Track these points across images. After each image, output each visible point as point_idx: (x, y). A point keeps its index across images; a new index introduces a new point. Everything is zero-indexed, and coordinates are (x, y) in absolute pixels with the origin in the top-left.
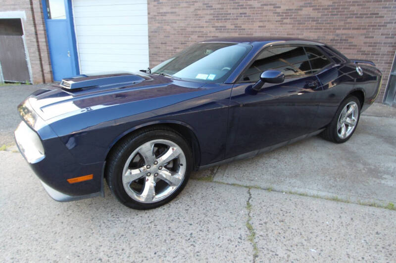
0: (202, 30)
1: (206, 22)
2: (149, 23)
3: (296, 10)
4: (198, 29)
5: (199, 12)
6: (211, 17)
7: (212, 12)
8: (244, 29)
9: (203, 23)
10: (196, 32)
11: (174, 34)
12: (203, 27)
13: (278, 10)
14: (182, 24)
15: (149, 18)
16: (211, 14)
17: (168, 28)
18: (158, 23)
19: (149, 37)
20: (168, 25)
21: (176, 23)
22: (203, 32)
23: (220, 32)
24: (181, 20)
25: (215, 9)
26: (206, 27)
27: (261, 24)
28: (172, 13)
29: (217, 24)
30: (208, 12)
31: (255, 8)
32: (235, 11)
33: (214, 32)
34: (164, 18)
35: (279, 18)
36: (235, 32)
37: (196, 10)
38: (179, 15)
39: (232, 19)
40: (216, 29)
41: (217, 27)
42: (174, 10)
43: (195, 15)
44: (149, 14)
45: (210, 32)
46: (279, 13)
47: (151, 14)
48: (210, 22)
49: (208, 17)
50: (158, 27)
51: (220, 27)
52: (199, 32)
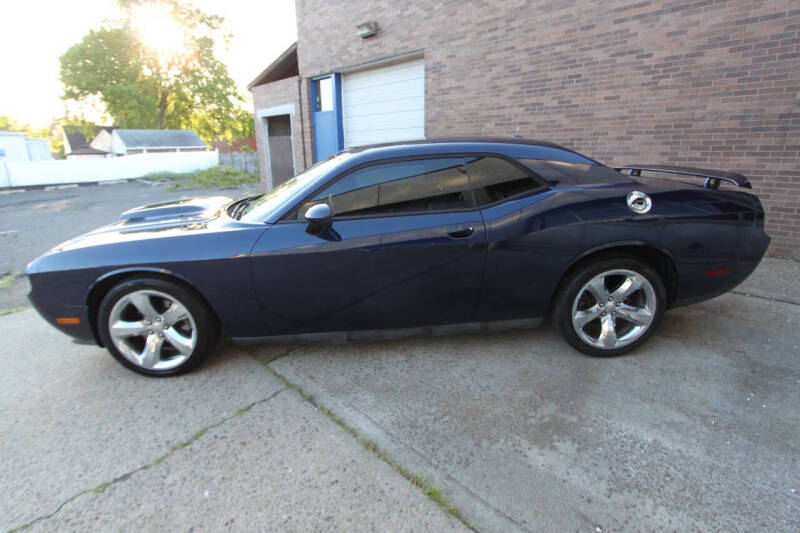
0: (503, 112)
1: (510, 98)
2: (427, 107)
3: (687, 56)
4: (495, 113)
5: (498, 82)
6: (518, 89)
7: (519, 79)
8: (577, 106)
9: (503, 100)
10: (493, 116)
11: (460, 123)
12: (504, 107)
13: (646, 62)
14: (473, 105)
15: (426, 100)
16: (517, 84)
17: (451, 113)
18: (439, 106)
19: (426, 128)
20: (451, 108)
21: (462, 103)
22: (503, 116)
23: (533, 114)
24: (471, 98)
25: (525, 73)
26: (510, 107)
27: (610, 93)
28: (458, 88)
29: (527, 101)
30: (513, 80)
31: (597, 63)
32: (558, 74)
33: (522, 115)
34: (447, 97)
35: (647, 78)
36: (559, 112)
37: (494, 78)
38: (468, 91)
39: (555, 89)
40: (526, 110)
41: (528, 105)
42: (462, 83)
43: (493, 88)
44: (426, 92)
45: (516, 115)
46: (648, 67)
47: (430, 92)
48: (516, 97)
49: (512, 90)
50: (438, 113)
51: (533, 104)
52: (498, 116)
